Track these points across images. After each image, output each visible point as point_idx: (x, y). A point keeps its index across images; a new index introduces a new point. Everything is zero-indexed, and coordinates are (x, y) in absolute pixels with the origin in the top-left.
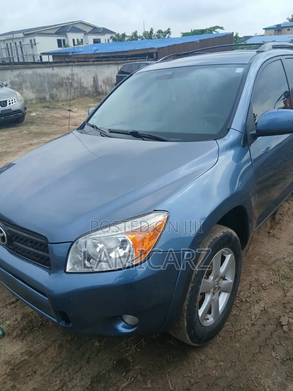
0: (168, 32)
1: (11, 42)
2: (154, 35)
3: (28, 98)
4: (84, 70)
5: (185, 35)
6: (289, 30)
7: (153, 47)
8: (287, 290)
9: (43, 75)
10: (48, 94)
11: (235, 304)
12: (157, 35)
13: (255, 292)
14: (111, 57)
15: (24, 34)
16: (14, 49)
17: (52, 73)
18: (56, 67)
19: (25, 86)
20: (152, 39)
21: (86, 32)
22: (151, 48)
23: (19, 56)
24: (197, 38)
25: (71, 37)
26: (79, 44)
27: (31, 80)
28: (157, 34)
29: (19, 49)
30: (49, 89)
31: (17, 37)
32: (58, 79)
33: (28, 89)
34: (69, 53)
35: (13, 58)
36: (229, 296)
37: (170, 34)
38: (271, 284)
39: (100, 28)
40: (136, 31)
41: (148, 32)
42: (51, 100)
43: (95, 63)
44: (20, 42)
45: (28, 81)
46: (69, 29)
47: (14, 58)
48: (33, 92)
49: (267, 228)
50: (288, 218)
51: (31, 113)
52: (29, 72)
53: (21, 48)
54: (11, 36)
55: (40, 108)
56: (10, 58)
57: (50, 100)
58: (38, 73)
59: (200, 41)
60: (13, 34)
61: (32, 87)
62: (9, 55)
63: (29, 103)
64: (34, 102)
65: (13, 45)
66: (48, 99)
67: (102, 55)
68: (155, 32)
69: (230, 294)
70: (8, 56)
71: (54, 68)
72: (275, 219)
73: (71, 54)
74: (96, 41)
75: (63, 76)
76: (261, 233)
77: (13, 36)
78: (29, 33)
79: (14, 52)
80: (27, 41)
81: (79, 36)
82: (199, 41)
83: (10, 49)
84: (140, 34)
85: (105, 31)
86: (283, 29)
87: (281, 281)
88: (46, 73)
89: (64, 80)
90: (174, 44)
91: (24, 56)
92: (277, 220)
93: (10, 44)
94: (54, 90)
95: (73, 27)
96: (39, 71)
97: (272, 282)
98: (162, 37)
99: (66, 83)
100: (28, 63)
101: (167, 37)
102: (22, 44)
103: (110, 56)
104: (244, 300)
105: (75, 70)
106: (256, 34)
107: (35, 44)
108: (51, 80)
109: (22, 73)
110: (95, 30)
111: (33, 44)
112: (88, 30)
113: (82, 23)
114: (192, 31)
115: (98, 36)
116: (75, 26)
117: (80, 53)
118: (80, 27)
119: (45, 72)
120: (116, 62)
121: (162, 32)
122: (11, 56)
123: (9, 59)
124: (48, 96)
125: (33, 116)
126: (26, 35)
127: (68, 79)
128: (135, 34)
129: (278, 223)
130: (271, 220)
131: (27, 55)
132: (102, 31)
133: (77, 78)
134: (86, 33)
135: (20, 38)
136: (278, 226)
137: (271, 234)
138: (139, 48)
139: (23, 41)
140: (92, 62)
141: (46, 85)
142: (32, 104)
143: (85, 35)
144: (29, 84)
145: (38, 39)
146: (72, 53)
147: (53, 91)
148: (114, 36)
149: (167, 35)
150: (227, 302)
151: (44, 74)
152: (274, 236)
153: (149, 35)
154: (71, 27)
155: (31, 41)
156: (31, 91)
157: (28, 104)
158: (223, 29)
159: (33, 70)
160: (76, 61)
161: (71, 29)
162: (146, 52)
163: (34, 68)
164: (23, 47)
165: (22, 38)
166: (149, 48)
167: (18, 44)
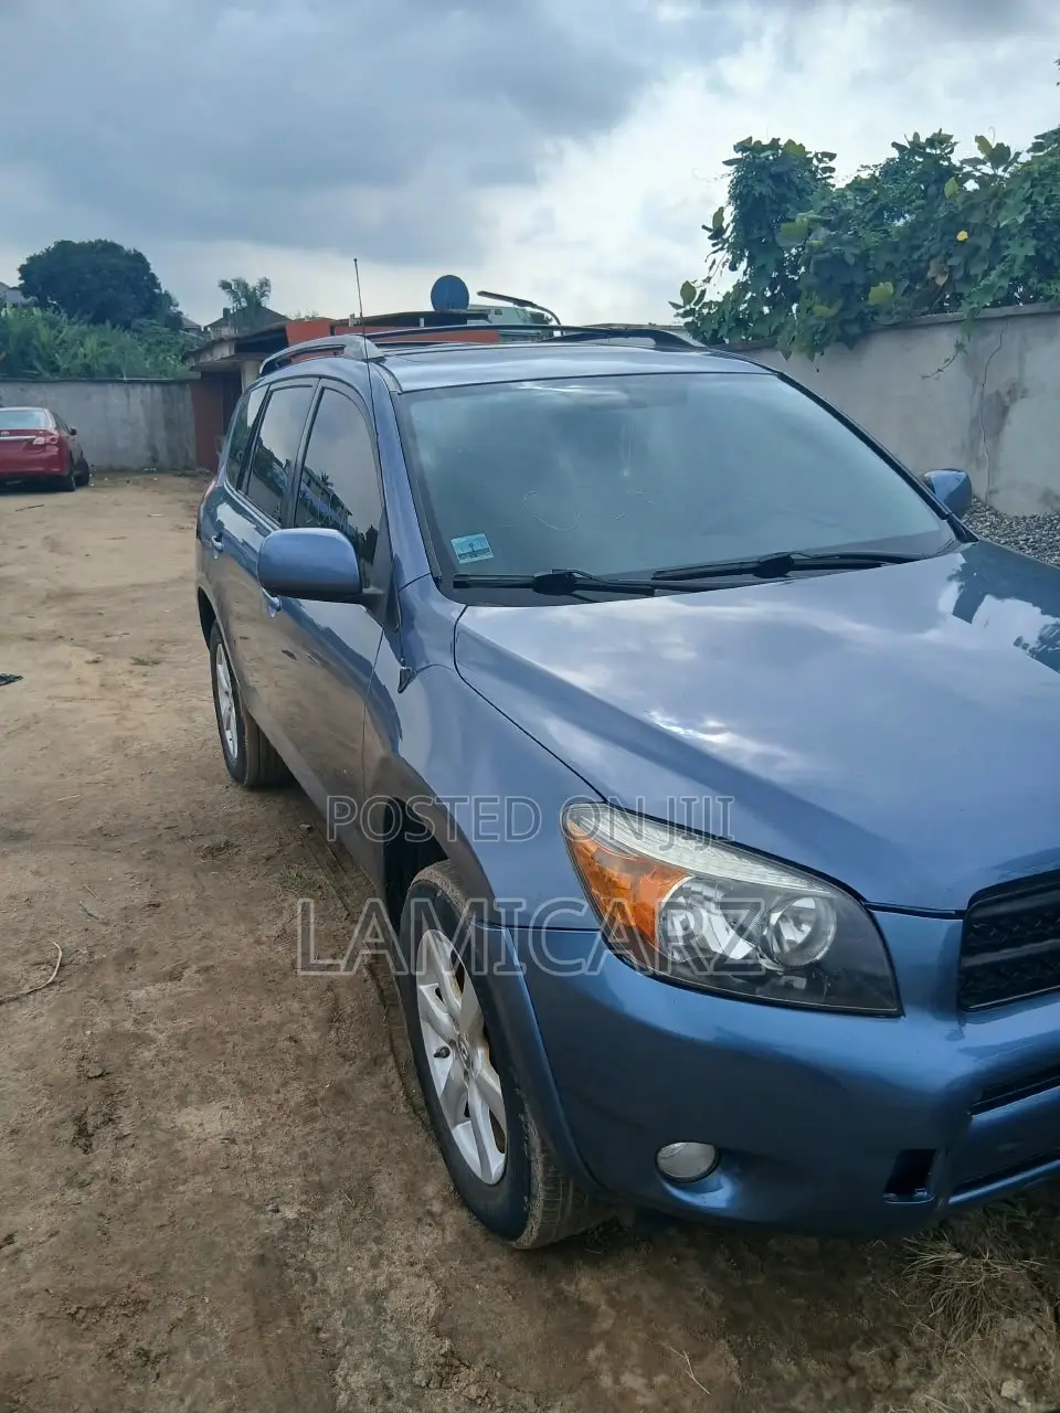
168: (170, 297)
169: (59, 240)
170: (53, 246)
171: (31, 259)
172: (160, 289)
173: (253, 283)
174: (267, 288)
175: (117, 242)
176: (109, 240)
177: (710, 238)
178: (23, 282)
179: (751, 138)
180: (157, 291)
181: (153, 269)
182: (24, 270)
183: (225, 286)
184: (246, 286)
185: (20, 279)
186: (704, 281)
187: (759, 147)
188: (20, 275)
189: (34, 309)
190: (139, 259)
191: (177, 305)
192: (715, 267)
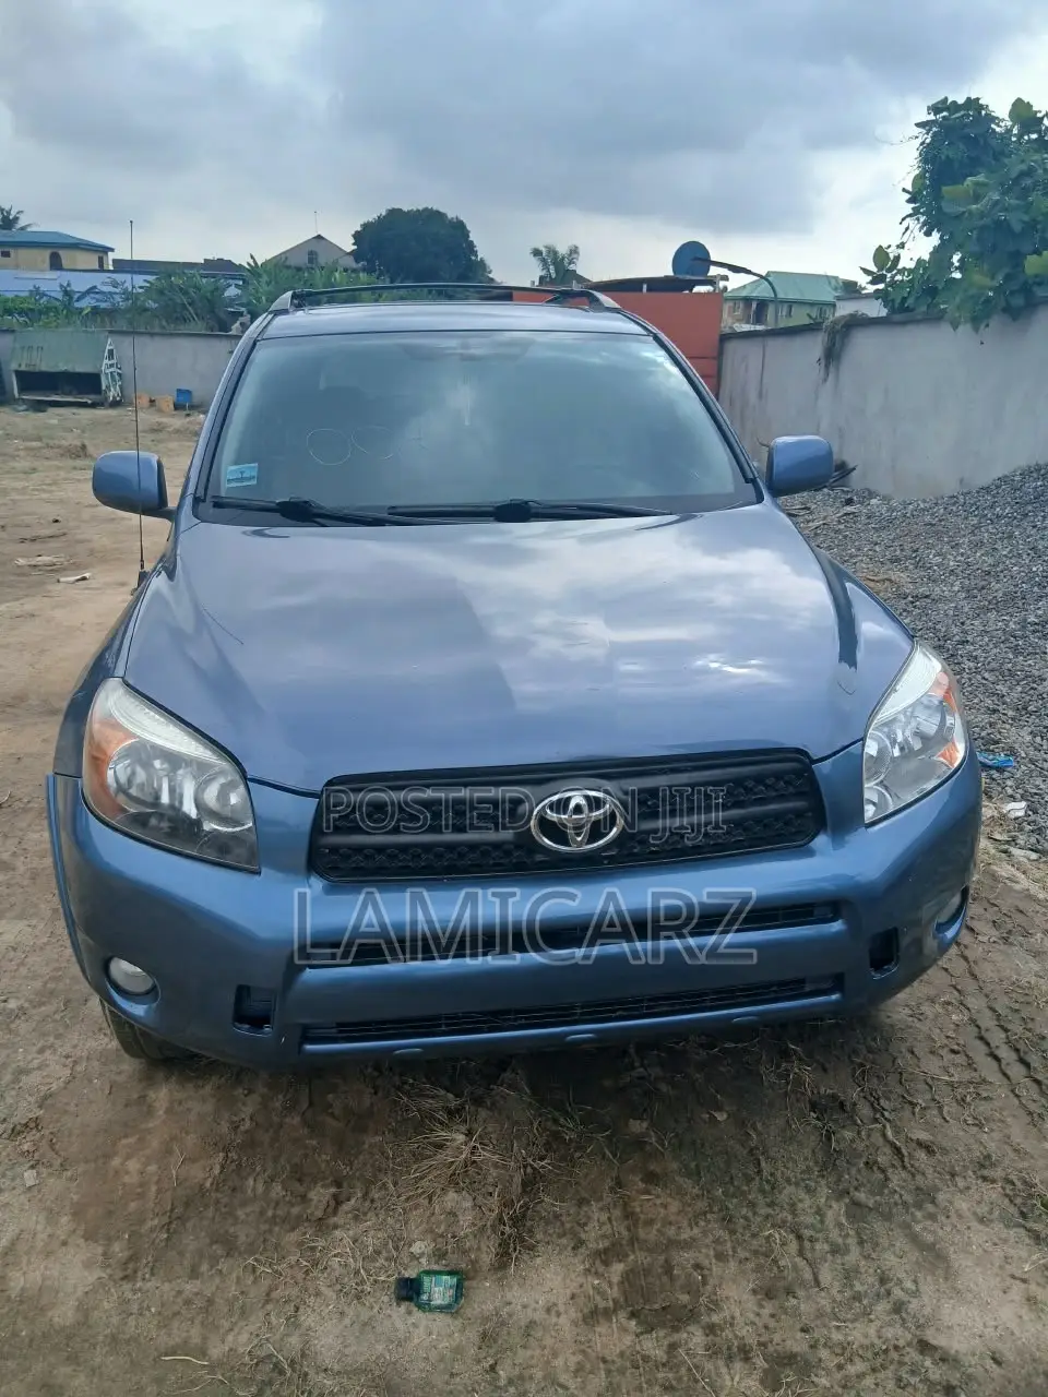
6: (5, 254)
168: (485, 265)
169: (389, 208)
170: (384, 214)
171: (366, 226)
172: (477, 256)
173: (562, 250)
174: (575, 256)
175: (442, 210)
176: (435, 208)
177: (909, 201)
178: (355, 247)
179: (946, 99)
180: (473, 258)
181: (472, 237)
182: (357, 236)
183: (537, 253)
184: (555, 253)
185: (354, 244)
186: (898, 247)
187: (955, 107)
188: (353, 241)
189: (361, 275)
190: (459, 228)
191: (490, 272)
192: (909, 232)
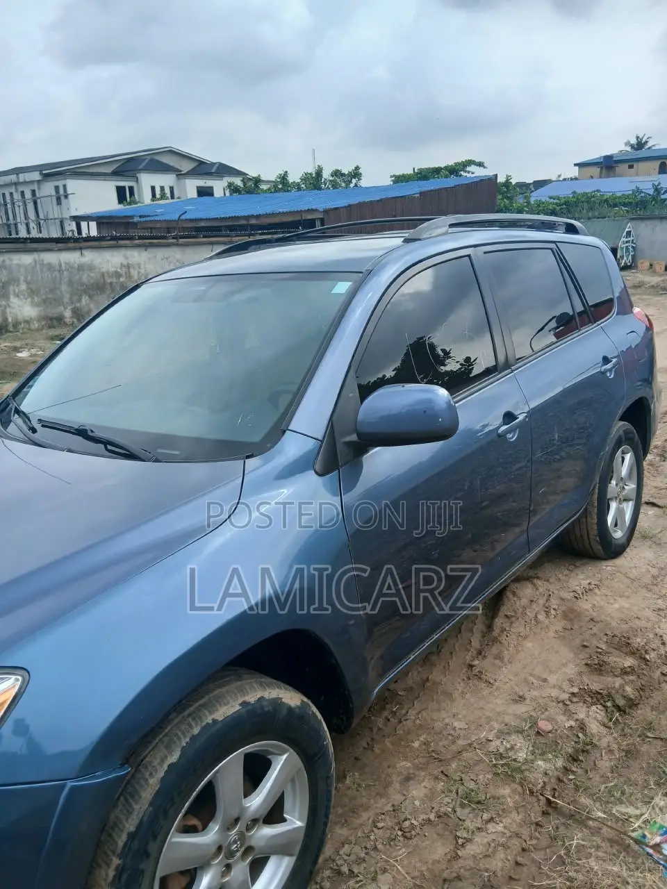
0: (356, 174)
1: (13, 190)
2: (325, 179)
3: (20, 318)
4: (155, 257)
5: (399, 179)
6: (631, 167)
7: (314, 207)
8: (465, 838)
9: (57, 268)
10: (70, 308)
11: (319, 881)
12: (330, 181)
13: (380, 847)
14: (223, 229)
15: (41, 174)
16: (19, 206)
17: (78, 262)
18: (89, 250)
19: (14, 292)
20: (320, 189)
21: (181, 171)
22: (308, 210)
23: (30, 221)
24: (414, 189)
25: (148, 181)
26: (163, 196)
27: (29, 278)
28: (331, 178)
29: (31, 207)
30: (71, 299)
31: (27, 180)
32: (92, 275)
33: (22, 297)
34: (132, 217)
35: (16, 225)
36: (292, 865)
37: (360, 179)
38: (429, 820)
39: (213, 164)
40: (286, 172)
41: (311, 174)
42: (75, 320)
43: (181, 241)
44: (33, 192)
45: (22, 278)
46: (144, 164)
47: (19, 225)
48: (33, 304)
49: (470, 653)
50: (522, 629)
51: (19, 352)
52: (27, 259)
53: (35, 203)
54: (13, 178)
55: (42, 341)
56: (9, 226)
57: (73, 323)
58: (45, 262)
59: (421, 193)
60: (17, 174)
61: (32, 292)
62: (8, 219)
63: (23, 329)
64: (36, 325)
65: (17, 196)
66: (68, 320)
67: (202, 224)
68: (326, 175)
69: (294, 858)
70: (5, 221)
71: (84, 252)
72: (493, 630)
73: (136, 219)
74: (204, 192)
75: (104, 270)
76: (451, 668)
77: (18, 178)
78: (51, 172)
79: (17, 212)
80: (48, 188)
81: (164, 180)
82: (418, 195)
83: (9, 206)
84: (294, 178)
85: (223, 170)
86: (619, 165)
87: (458, 810)
88: (65, 263)
89: (106, 278)
90: (362, 201)
91: (42, 222)
92: (496, 632)
93: (11, 194)
94: (83, 301)
95: (152, 160)
96: (50, 258)
97: (432, 817)
98: (343, 185)
99: (111, 283)
100: (22, 240)
101: (352, 185)
102: (38, 195)
103: (221, 227)
104: (345, 869)
105: (134, 257)
106: (559, 176)
107: (66, 197)
108: (78, 277)
109: (8, 262)
110: (202, 168)
111: (61, 197)
112: (186, 167)
113: (172, 152)
114: (416, 171)
115: (207, 181)
116: (157, 158)
117: (156, 218)
118: (166, 160)
119: (62, 262)
120: (230, 238)
121: (343, 175)
122: (11, 221)
123: (6, 227)
124: (68, 314)
125: (22, 360)
126: (47, 177)
127: (118, 275)
128: (284, 178)
129: (495, 640)
130: (482, 632)
131: (48, 219)
132: (216, 170)
133: (139, 273)
134: (180, 175)
135: (32, 182)
136: (494, 650)
137: (476, 671)
138: (285, 210)
139: (39, 188)
140: (173, 238)
141: (64, 288)
142: (29, 329)
143: (179, 179)
144: (23, 287)
145: (73, 185)
146: (140, 217)
147: (79, 300)
148: (238, 181)
149: (354, 181)
150: (283, 883)
151: (60, 265)
152: (479, 677)
153: (314, 181)
154: (146, 161)
155: (57, 188)
156: (27, 303)
157: (21, 331)
158: (484, 167)
159: (36, 255)
160: (137, 237)
161: (147, 164)
162: (298, 218)
163: (35, 250)
164: (39, 201)
165: (38, 181)
166: (306, 209)
167: (28, 195)
